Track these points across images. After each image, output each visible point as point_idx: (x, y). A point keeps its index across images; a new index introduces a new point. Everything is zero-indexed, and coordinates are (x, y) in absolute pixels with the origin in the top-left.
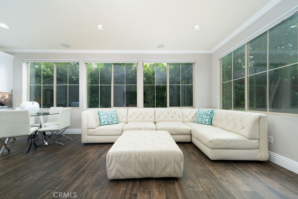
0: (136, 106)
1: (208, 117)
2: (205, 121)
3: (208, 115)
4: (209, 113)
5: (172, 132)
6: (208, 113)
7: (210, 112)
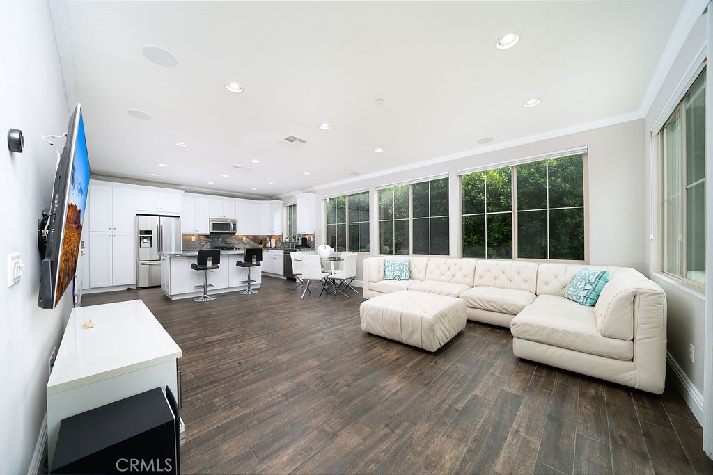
0: (448, 254)
1: (588, 287)
2: (577, 295)
3: (590, 282)
4: (592, 279)
5: (486, 305)
6: (591, 277)
7: (596, 275)
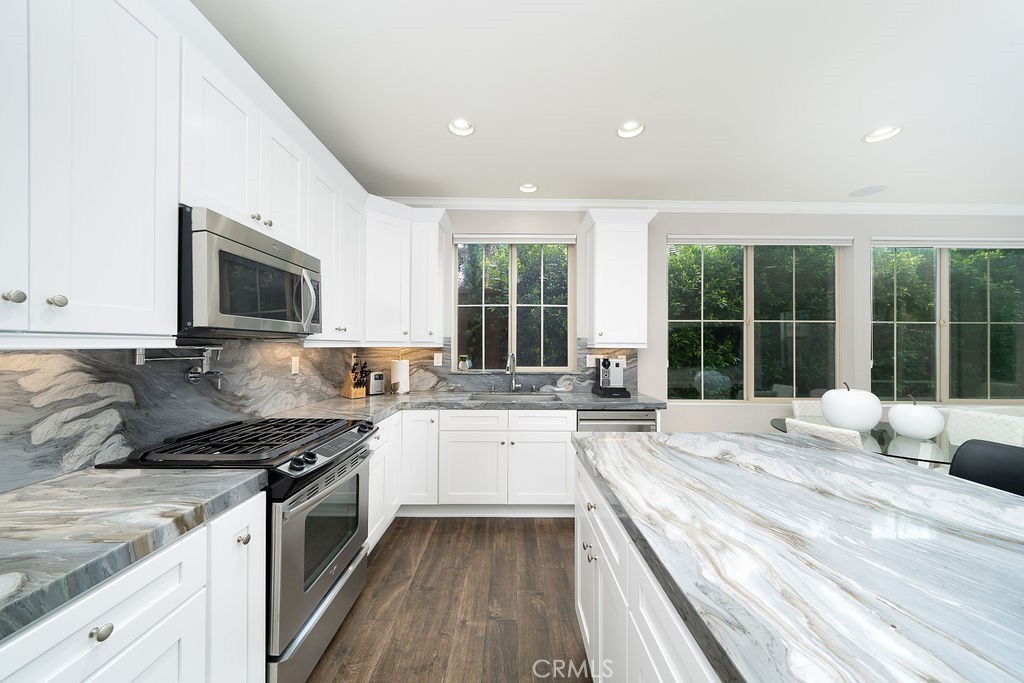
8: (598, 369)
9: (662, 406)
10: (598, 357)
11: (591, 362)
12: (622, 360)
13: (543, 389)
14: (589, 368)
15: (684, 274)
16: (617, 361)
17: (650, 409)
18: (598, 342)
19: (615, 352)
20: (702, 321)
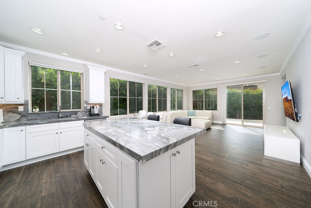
8: (91, 109)
9: (108, 117)
10: (91, 106)
11: (89, 107)
12: (98, 107)
13: (72, 116)
14: (88, 109)
15: (116, 85)
16: (96, 107)
17: (105, 118)
18: (91, 102)
19: (96, 104)
20: (118, 97)
